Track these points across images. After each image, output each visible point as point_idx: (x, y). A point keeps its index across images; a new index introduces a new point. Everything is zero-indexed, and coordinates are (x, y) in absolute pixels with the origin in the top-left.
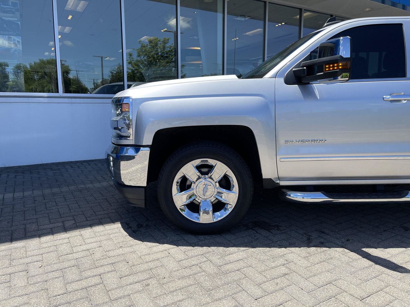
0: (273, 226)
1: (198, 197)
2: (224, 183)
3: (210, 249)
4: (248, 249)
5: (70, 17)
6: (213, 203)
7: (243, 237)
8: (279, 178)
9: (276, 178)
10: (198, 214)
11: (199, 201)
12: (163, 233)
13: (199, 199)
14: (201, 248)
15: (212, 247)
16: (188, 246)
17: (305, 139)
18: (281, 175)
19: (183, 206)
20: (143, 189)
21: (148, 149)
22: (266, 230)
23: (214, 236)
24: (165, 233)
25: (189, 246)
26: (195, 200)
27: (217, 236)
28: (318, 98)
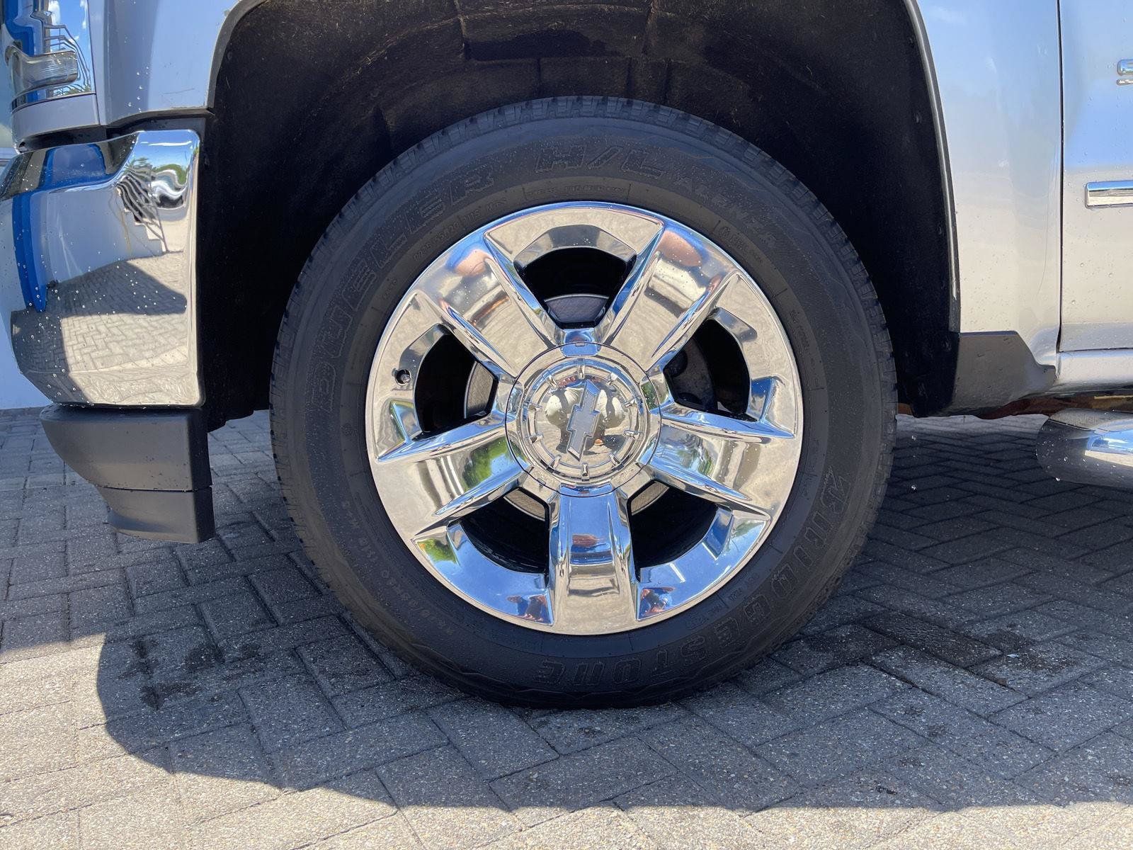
0: (986, 643)
1: (540, 472)
2: (697, 376)
3: (632, 828)
4: (907, 827)
6: (637, 507)
7: (833, 719)
8: (1060, 334)
10: (542, 576)
11: (546, 496)
12: (329, 702)
13: (542, 485)
14: (566, 816)
15: (644, 804)
16: (472, 805)
19: (444, 529)
20: (182, 423)
22: (956, 665)
23: (646, 717)
24: (336, 702)
25: (482, 803)
26: (516, 491)
27: (663, 718)
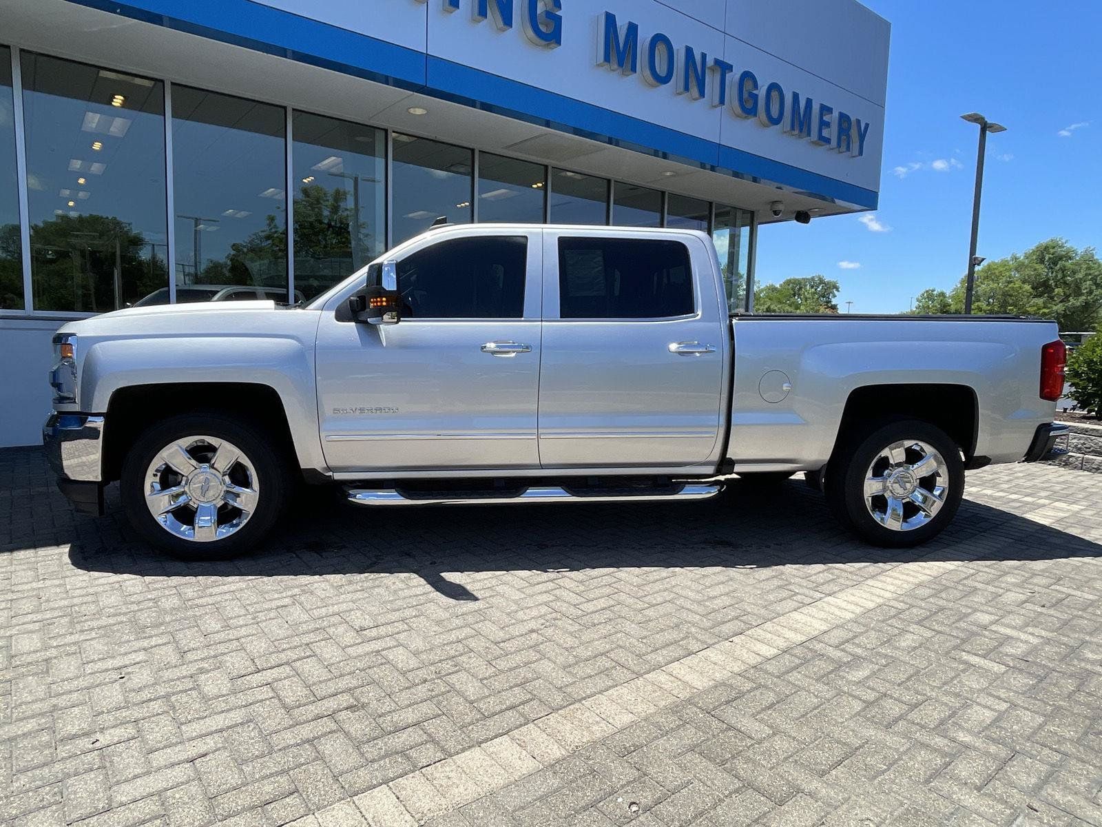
1: (193, 499)
2: (236, 475)
5: (97, 146)
6: (220, 509)
8: (329, 469)
9: (324, 468)
10: (192, 527)
11: (196, 506)
13: (194, 503)
17: (367, 406)
18: (332, 463)
19: (165, 514)
20: (96, 486)
21: (102, 419)
26: (187, 504)
28: (384, 344)
